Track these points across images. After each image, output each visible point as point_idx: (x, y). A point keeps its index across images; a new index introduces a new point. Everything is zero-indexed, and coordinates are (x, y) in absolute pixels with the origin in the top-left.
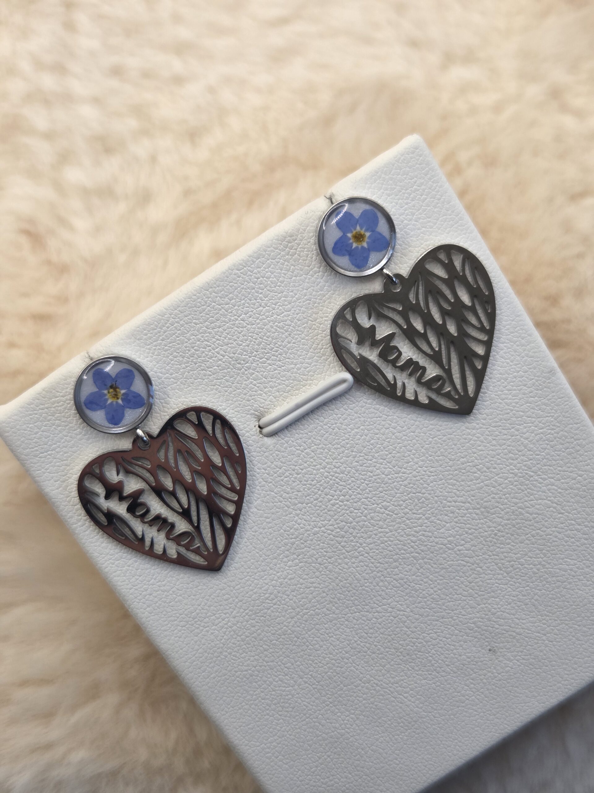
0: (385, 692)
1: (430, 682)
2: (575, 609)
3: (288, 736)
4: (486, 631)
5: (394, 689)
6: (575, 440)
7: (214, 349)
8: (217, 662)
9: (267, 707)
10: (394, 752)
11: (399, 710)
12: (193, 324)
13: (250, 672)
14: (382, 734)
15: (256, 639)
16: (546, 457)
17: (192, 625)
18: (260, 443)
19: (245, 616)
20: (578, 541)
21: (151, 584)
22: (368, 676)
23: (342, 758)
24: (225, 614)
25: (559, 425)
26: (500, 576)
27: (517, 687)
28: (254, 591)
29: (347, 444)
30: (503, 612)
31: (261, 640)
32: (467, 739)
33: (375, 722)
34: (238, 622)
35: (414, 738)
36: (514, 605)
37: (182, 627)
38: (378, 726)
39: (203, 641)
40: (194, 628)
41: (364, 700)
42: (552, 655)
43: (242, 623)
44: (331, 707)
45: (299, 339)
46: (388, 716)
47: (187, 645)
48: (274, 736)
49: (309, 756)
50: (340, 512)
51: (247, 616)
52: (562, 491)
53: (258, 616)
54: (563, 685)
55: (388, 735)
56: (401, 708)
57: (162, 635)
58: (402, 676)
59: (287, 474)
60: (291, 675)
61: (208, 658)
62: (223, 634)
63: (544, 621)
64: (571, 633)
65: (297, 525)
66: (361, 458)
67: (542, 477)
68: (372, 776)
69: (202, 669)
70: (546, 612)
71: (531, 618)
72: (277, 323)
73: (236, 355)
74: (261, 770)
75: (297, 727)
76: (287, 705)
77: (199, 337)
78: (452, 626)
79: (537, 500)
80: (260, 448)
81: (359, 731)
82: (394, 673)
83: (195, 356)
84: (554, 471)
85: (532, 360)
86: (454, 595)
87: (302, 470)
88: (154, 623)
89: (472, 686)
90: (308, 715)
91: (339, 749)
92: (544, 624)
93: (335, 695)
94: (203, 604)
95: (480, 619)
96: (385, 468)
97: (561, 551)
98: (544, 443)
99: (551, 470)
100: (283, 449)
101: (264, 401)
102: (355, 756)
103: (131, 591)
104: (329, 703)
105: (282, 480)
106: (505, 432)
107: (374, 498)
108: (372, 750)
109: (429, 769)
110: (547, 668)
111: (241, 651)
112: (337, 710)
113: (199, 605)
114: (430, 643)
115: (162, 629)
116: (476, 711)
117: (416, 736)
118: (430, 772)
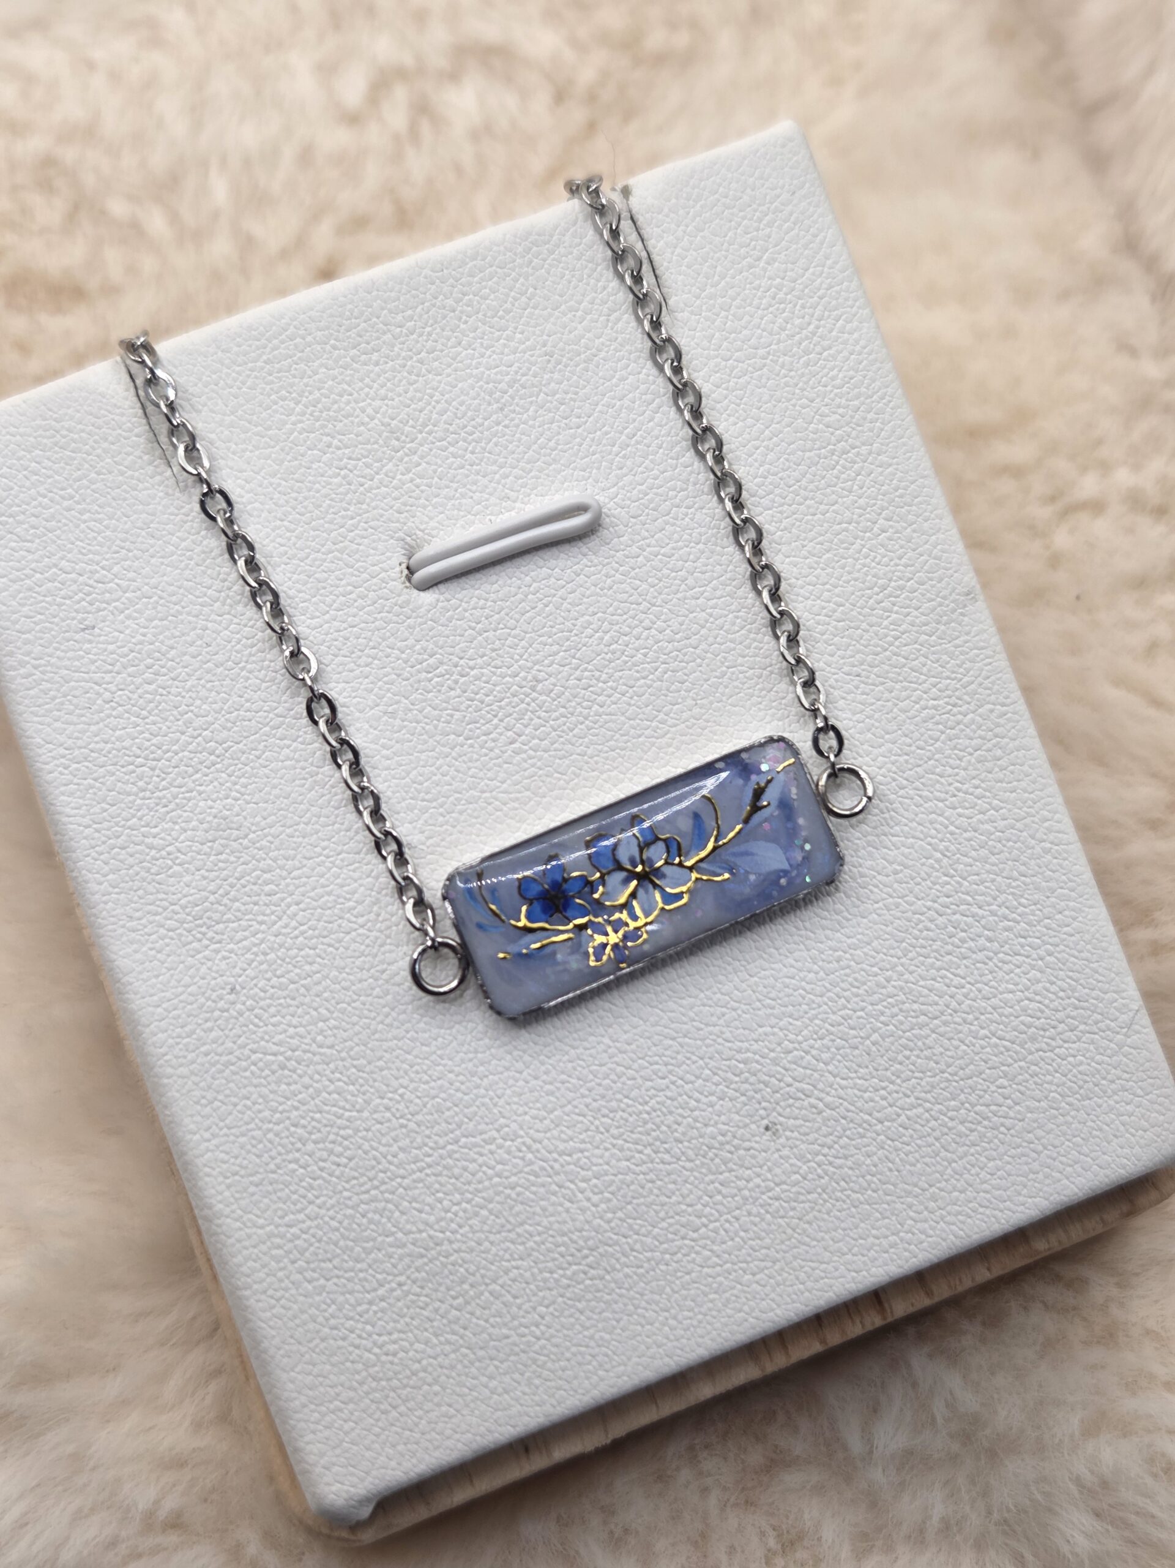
0: (543, 1169)
1: (637, 1169)
2: (948, 1080)
3: (327, 1219)
4: (767, 1086)
5: (562, 1166)
6: (996, 736)
7: (357, 402)
8: (219, 1022)
9: (299, 1145)
10: (534, 1309)
11: (564, 1215)
12: (328, 347)
13: (281, 1058)
14: (520, 1263)
15: (308, 990)
16: (937, 756)
17: (189, 931)
18: (402, 598)
19: (297, 937)
20: (972, 940)
21: (129, 828)
22: (514, 1126)
23: (426, 1296)
24: (261, 923)
25: (969, 700)
26: (811, 975)
27: (809, 1223)
28: (327, 889)
29: (568, 640)
30: (807, 1053)
31: (317, 996)
32: (691, 1314)
33: (509, 1231)
34: (281, 946)
35: (581, 1286)
36: (830, 1044)
37: (169, 930)
38: (513, 1242)
39: (204, 969)
40: (191, 938)
41: (499, 1175)
42: (890, 1170)
43: (288, 950)
44: (427, 1175)
45: (517, 421)
46: (538, 1224)
47: (169, 969)
48: (300, 1211)
49: (361, 1275)
50: (525, 770)
51: (301, 939)
52: (957, 831)
53: (323, 944)
54: (902, 1240)
55: (531, 1267)
56: (567, 1211)
57: (124, 939)
58: (583, 1142)
59: (441, 670)
60: (362, 1086)
61: (205, 1008)
62: (245, 966)
63: (883, 1092)
64: (933, 1130)
65: (439, 776)
66: (586, 673)
67: (926, 793)
68: (481, 1353)
69: (187, 1029)
70: (889, 1073)
71: (859, 1078)
72: (481, 383)
73: (395, 422)
74: (255, 1282)
75: (349, 1203)
76: (340, 1149)
77: (336, 372)
78: (702, 1059)
79: (906, 838)
80: (401, 607)
81: (473, 1244)
82: (570, 1132)
83: (320, 406)
84: (947, 788)
85: (936, 564)
86: (715, 993)
87: (472, 669)
88: (114, 910)
89: (719, 1198)
90: (376, 1183)
91: (424, 1274)
92: (884, 1098)
93: (440, 1151)
94: (221, 891)
95: (757, 1057)
96: (629, 704)
97: (936, 951)
98: (935, 727)
99: (942, 784)
100: (443, 620)
101: (426, 519)
102: (454, 1298)
103: (87, 831)
104: (423, 1164)
105: (430, 680)
106: (867, 688)
107: (596, 758)
108: (491, 1293)
109: (601, 1365)
110: (875, 1195)
111: (272, 1010)
112: (437, 1186)
113: (214, 893)
114: (649, 1084)
115: (128, 925)
116: (718, 1256)
117: (588, 1282)
118: (601, 1373)
